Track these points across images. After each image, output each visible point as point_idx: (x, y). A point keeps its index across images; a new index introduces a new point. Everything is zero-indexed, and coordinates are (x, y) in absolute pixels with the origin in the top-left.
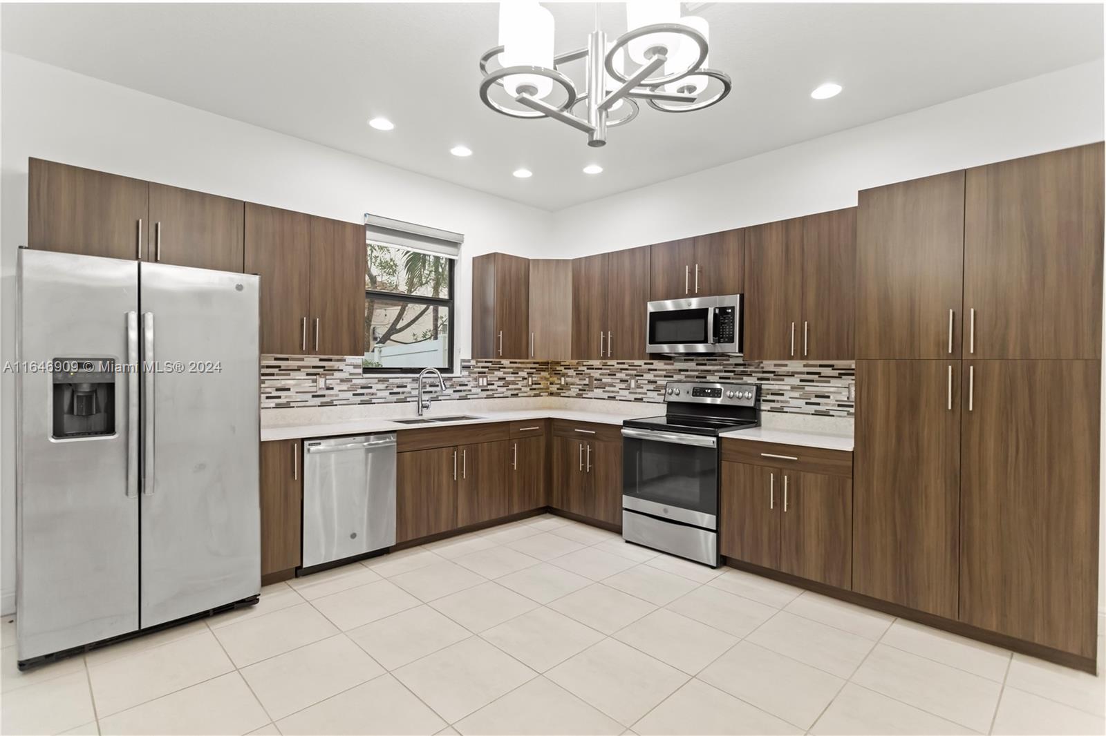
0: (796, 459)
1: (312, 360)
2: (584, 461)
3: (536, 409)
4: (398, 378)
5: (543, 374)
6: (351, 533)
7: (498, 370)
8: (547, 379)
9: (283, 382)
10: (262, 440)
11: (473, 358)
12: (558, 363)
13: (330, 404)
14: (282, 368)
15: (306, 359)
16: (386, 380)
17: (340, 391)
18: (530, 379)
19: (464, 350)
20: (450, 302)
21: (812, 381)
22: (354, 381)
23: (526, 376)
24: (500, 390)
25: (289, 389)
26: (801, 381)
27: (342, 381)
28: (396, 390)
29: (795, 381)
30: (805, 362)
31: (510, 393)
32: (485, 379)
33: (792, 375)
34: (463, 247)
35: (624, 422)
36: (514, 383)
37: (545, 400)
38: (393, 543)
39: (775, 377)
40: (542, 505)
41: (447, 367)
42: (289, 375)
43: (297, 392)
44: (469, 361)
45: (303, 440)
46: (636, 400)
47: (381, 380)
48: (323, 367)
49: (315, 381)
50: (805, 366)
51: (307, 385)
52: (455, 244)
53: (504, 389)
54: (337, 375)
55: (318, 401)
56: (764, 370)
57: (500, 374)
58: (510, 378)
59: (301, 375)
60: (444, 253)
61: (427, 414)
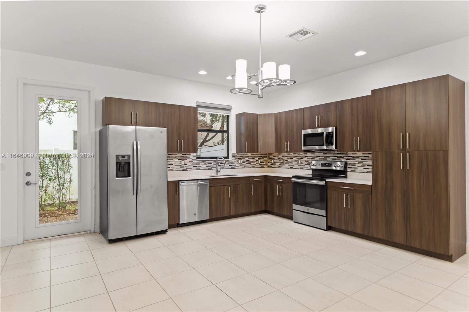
0: (352, 188)
1: (180, 155)
2: (279, 192)
3: (262, 172)
4: (209, 160)
5: (265, 159)
6: (194, 213)
7: (246, 157)
8: (266, 161)
9: (171, 162)
10: (168, 180)
11: (236, 153)
12: (271, 154)
13: (186, 170)
14: (170, 157)
15: (178, 154)
16: (205, 161)
17: (189, 165)
18: (259, 161)
19: (233, 150)
20: (227, 132)
21: (366, 160)
22: (194, 162)
23: (258, 159)
24: (247, 165)
25: (172, 165)
26: (362, 160)
27: (190, 162)
28: (208, 165)
29: (360, 160)
30: (363, 152)
31: (251, 166)
32: (241, 161)
33: (358, 157)
34: (232, 111)
35: (293, 176)
36: (253, 162)
37: (266, 169)
38: (208, 218)
39: (352, 159)
40: (263, 209)
41: (226, 156)
42: (172, 160)
43: (175, 166)
44: (235, 154)
45: (179, 181)
46: (301, 168)
47: (203, 161)
48: (183, 157)
49: (181, 162)
50: (363, 154)
51: (178, 163)
52: (229, 110)
53: (249, 165)
54: (188, 159)
55: (182, 169)
56: (348, 156)
57: (247, 159)
58: (251, 160)
59: (176, 160)
60: (225, 113)
61: (219, 174)
